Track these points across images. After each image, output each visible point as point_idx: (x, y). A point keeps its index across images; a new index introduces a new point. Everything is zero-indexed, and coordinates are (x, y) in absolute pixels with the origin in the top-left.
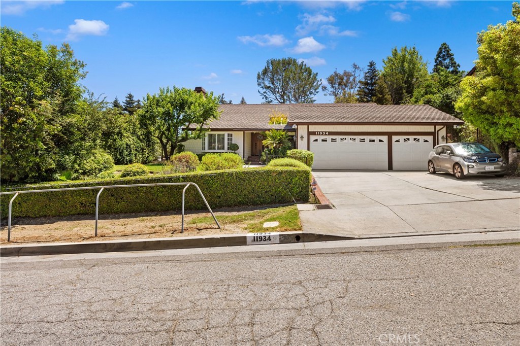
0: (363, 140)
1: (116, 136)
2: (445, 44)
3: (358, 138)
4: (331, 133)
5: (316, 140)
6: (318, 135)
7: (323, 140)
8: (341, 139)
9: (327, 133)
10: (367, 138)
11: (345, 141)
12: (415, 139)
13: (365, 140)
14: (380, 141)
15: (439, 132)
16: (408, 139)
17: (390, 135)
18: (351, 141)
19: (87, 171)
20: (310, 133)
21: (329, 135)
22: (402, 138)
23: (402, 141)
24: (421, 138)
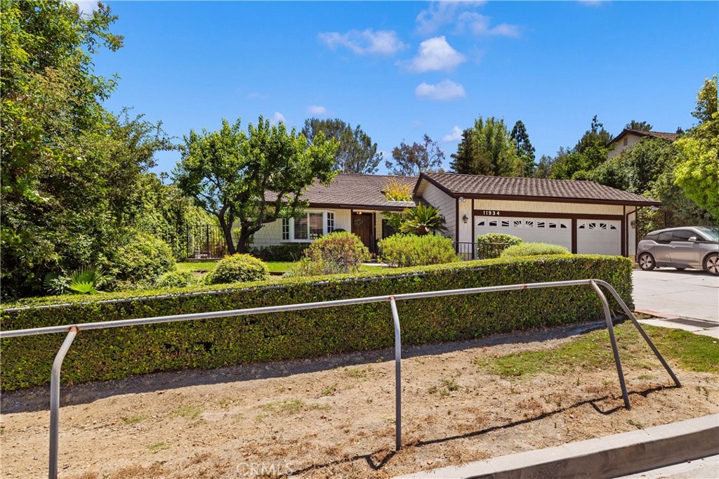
0: (541, 225)
1: (134, 208)
2: (520, 122)
3: (536, 221)
4: (503, 214)
5: (482, 224)
6: (486, 215)
7: (491, 224)
8: (515, 223)
9: (498, 213)
10: (547, 221)
11: (520, 226)
12: (601, 225)
13: (545, 225)
14: (563, 226)
15: (629, 216)
16: (594, 225)
17: (575, 218)
18: (527, 226)
19: (130, 270)
20: (476, 213)
21: (500, 215)
22: (586, 222)
23: (587, 226)
24: (608, 223)
